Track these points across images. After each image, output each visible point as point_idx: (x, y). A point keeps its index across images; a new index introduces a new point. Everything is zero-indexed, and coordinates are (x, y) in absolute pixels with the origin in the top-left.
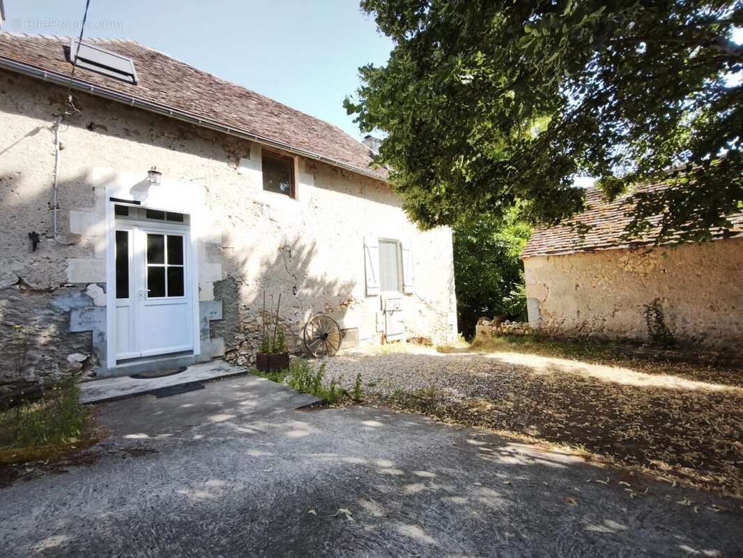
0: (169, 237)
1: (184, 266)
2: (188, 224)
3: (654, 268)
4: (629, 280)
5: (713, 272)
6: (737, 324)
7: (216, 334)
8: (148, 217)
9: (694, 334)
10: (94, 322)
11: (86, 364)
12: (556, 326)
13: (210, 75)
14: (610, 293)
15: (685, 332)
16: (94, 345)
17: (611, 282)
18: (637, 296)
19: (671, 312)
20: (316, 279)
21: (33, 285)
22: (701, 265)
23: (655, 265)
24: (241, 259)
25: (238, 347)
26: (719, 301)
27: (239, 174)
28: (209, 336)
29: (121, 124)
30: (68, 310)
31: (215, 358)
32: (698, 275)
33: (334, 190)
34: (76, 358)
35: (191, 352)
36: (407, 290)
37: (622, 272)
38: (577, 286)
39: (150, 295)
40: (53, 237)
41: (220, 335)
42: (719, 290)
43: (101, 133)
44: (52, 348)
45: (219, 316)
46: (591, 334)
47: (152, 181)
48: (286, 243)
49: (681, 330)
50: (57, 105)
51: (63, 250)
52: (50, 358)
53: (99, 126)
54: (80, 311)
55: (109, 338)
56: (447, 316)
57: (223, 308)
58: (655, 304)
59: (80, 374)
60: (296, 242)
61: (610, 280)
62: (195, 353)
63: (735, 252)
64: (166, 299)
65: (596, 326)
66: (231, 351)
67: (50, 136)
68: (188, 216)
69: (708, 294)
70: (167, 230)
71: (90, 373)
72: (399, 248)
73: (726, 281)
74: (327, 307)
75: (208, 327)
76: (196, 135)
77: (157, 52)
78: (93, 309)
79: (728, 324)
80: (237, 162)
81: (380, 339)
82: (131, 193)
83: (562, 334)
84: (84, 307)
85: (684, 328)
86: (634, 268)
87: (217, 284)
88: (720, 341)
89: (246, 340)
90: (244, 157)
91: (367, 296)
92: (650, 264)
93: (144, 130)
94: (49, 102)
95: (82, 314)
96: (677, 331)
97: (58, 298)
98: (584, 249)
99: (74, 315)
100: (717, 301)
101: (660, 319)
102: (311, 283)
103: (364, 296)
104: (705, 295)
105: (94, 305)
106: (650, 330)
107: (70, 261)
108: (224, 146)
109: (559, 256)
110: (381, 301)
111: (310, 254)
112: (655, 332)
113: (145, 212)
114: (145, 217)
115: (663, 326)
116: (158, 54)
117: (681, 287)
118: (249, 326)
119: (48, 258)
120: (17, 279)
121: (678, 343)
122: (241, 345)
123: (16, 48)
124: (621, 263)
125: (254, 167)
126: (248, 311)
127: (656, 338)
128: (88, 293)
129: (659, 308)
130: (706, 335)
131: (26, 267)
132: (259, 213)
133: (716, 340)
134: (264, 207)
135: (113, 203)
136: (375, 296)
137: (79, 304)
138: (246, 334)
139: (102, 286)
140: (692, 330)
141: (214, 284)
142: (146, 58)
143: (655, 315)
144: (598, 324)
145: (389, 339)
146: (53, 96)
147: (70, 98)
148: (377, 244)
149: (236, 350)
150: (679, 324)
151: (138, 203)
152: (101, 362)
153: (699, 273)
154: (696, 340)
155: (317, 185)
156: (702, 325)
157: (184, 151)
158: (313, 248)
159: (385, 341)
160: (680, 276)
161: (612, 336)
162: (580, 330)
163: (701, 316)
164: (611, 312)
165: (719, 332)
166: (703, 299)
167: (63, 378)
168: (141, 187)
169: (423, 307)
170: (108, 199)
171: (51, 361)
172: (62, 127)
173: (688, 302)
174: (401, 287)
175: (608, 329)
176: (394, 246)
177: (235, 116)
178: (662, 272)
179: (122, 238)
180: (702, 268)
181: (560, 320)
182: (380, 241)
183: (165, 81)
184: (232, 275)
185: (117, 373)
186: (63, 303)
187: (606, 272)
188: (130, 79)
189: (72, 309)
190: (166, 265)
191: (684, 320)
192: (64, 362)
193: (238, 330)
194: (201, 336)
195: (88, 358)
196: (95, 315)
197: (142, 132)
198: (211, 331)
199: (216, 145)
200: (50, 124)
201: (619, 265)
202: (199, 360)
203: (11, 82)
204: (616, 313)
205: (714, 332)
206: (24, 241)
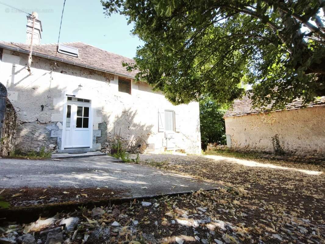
0: (85, 108)
1: (89, 117)
2: (91, 103)
3: (275, 122)
4: (265, 127)
5: (298, 122)
6: (309, 145)
7: (98, 142)
8: (78, 101)
9: (292, 150)
10: (58, 134)
11: (55, 148)
12: (238, 146)
13: (106, 51)
14: (258, 132)
15: (288, 149)
16: (58, 142)
17: (258, 127)
18: (269, 133)
19: (282, 140)
20: (137, 124)
21: (41, 121)
22: (294, 120)
23: (275, 120)
24: (108, 115)
25: (106, 147)
26: (301, 135)
27: (110, 86)
28: (96, 142)
29: (71, 71)
30: (50, 130)
31: (98, 150)
32: (292, 124)
33: (146, 91)
34: (52, 146)
35: (89, 147)
36: (177, 130)
37: (262, 123)
38: (245, 129)
39: (77, 127)
40: (48, 107)
41: (100, 142)
42: (301, 130)
43: (64, 74)
44: (45, 142)
45: (100, 135)
46: (251, 150)
47: (80, 89)
48: (125, 110)
49: (287, 148)
50: (52, 66)
51: (50, 111)
52: (44, 145)
53: (64, 72)
54: (54, 130)
55: (63, 140)
56: (196, 142)
57: (101, 132)
58: (276, 137)
59: (53, 151)
60: (129, 110)
61: (258, 126)
62: (90, 148)
63: (307, 114)
64: (82, 129)
65: (253, 147)
66: (103, 148)
67: (49, 75)
68: (91, 100)
69: (297, 132)
70: (84, 105)
71: (56, 151)
72: (174, 113)
73: (304, 126)
74: (142, 135)
75: (96, 139)
76: (95, 73)
77: (88, 45)
78: (58, 130)
79: (305, 145)
80: (109, 81)
81: (164, 149)
82: (72, 92)
83: (240, 150)
84: (55, 129)
85: (288, 147)
86: (267, 121)
87: (100, 124)
88: (303, 153)
89: (109, 145)
90: (112, 80)
91: (159, 132)
92: (273, 119)
93: (78, 72)
94: (50, 65)
95: (55, 131)
96: (285, 148)
97: (48, 126)
98: (247, 114)
99: (52, 132)
100: (300, 136)
101: (278, 144)
102: (135, 125)
103: (157, 132)
104: (296, 133)
105: (59, 129)
106: (274, 148)
107: (53, 114)
108: (105, 76)
109: (238, 116)
110: (165, 134)
111: (134, 114)
112: (276, 149)
113: (77, 99)
114: (77, 101)
115: (279, 146)
116: (88, 46)
117: (286, 129)
118: (110, 140)
119: (46, 113)
120: (37, 120)
121: (286, 154)
122: (107, 146)
123: (42, 49)
124: (262, 119)
125: (115, 83)
126: (110, 134)
127: (276, 151)
128: (57, 125)
129: (277, 138)
130: (297, 150)
131: (39, 116)
132: (117, 100)
133: (301, 152)
134: (119, 98)
135: (67, 96)
136: (162, 132)
137: (54, 128)
138: (109, 143)
139: (62, 123)
140: (291, 148)
141: (99, 124)
142: (84, 48)
143: (276, 141)
144: (254, 145)
145: (168, 149)
146: (51, 63)
147: (56, 64)
148: (164, 112)
149: (105, 148)
150: (286, 145)
151: (75, 96)
152: (60, 148)
153: (293, 123)
154: (293, 152)
155: (139, 89)
156: (295, 146)
157: (91, 79)
158: (136, 113)
159: (166, 150)
160: (285, 125)
161: (259, 151)
162: (247, 148)
163: (294, 142)
164: (259, 140)
165: (302, 149)
166: (295, 134)
167: (47, 152)
168: (76, 91)
169: (184, 138)
170: (65, 95)
171: (44, 146)
172: (53, 72)
173: (289, 136)
174: (174, 129)
175: (258, 148)
176: (172, 113)
177: (111, 66)
178: (278, 123)
179: (69, 107)
180: (294, 121)
181: (239, 144)
182: (166, 111)
183: (89, 55)
184: (105, 121)
185: (64, 152)
186: (49, 128)
187: (256, 123)
188: (76, 56)
189: (52, 130)
190: (83, 117)
191: (288, 144)
192: (48, 147)
193: (106, 141)
194: (93, 142)
195: (56, 146)
196: (59, 132)
197: (77, 73)
198: (97, 141)
199: (102, 76)
200: (50, 72)
201: (261, 120)
202: (92, 150)
203: (39, 60)
204: (261, 141)
205: (300, 149)
206: (40, 108)
